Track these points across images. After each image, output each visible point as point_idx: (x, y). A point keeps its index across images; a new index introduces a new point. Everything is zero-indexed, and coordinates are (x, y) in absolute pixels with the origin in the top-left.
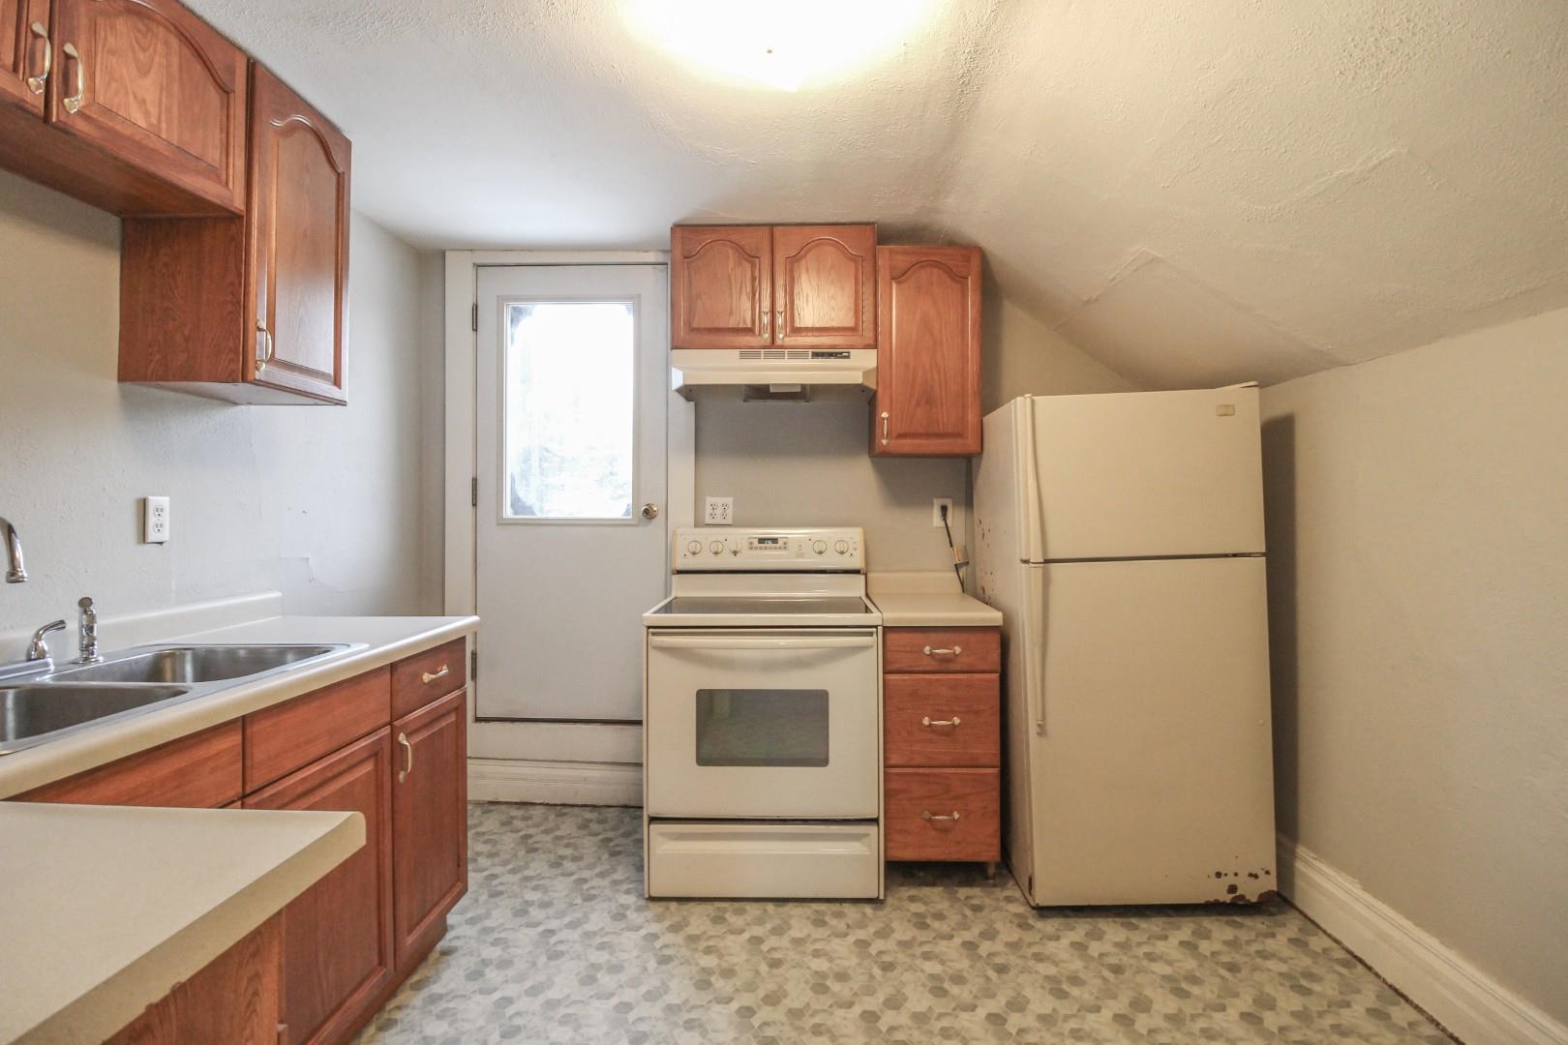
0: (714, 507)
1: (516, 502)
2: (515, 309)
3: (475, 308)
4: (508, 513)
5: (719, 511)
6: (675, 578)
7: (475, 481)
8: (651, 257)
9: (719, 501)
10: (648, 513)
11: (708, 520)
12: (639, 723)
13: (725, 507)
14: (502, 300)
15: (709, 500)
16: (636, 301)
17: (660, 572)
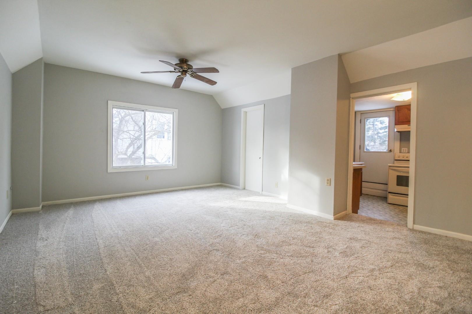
0: (404, 150)
1: (366, 149)
2: (367, 119)
3: (361, 120)
4: (365, 150)
5: (405, 150)
6: (395, 161)
7: (360, 146)
8: (392, 109)
9: (405, 149)
10: (391, 151)
11: (402, 152)
12: (387, 184)
13: (406, 150)
14: (365, 118)
15: (403, 149)
16: (389, 117)
17: (393, 160)
